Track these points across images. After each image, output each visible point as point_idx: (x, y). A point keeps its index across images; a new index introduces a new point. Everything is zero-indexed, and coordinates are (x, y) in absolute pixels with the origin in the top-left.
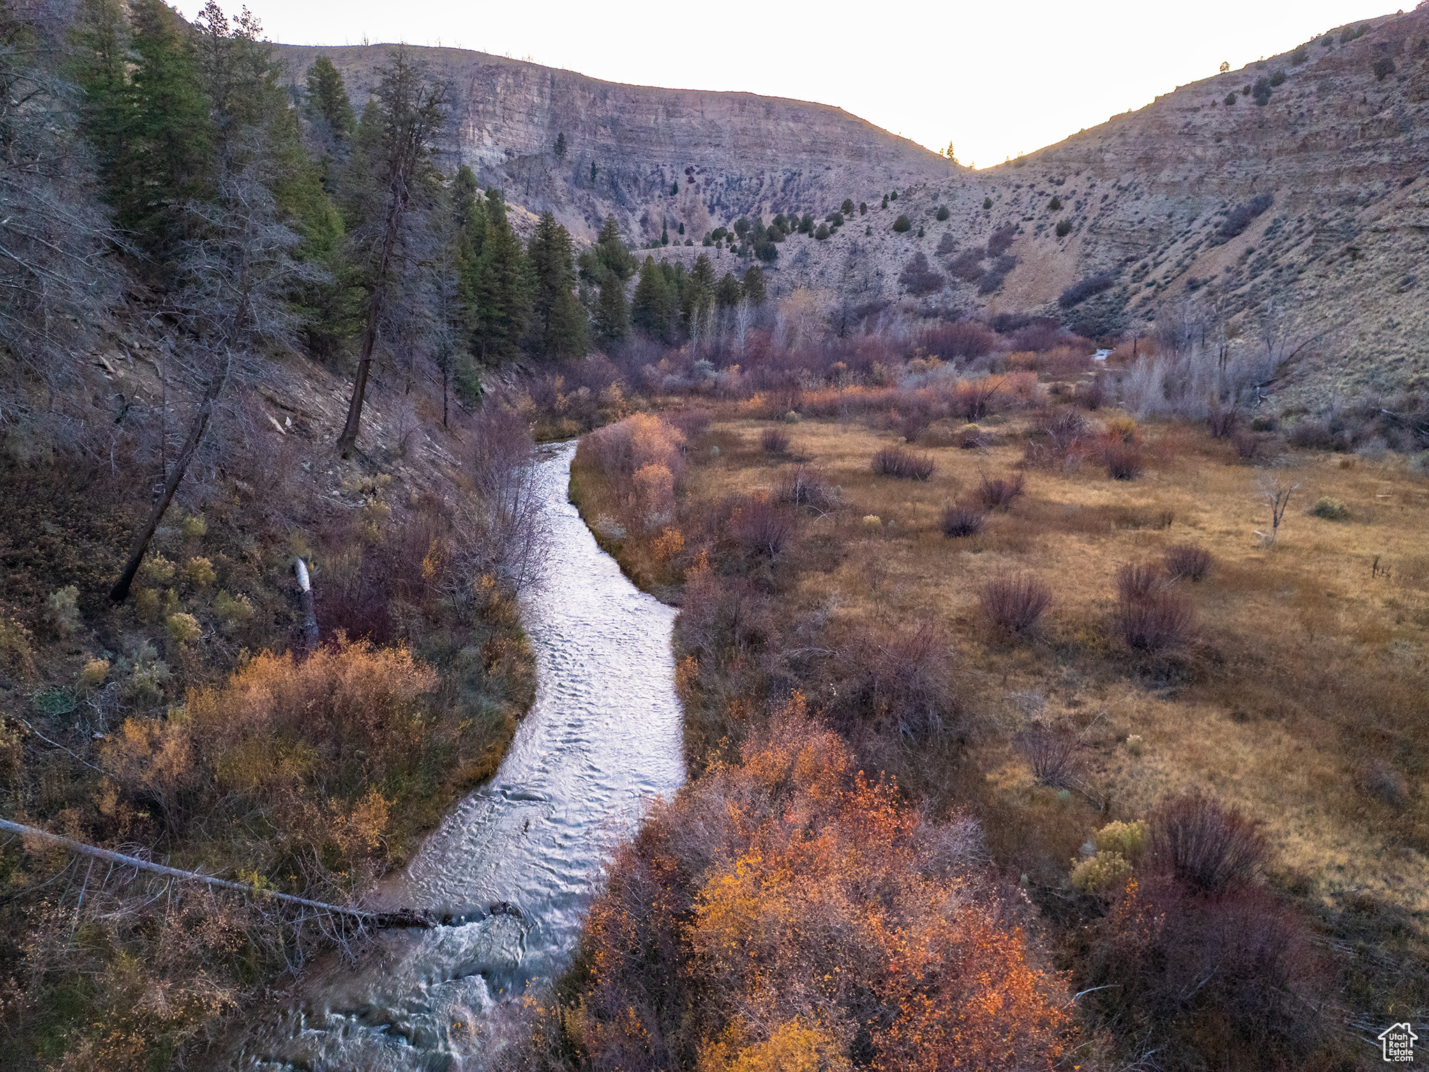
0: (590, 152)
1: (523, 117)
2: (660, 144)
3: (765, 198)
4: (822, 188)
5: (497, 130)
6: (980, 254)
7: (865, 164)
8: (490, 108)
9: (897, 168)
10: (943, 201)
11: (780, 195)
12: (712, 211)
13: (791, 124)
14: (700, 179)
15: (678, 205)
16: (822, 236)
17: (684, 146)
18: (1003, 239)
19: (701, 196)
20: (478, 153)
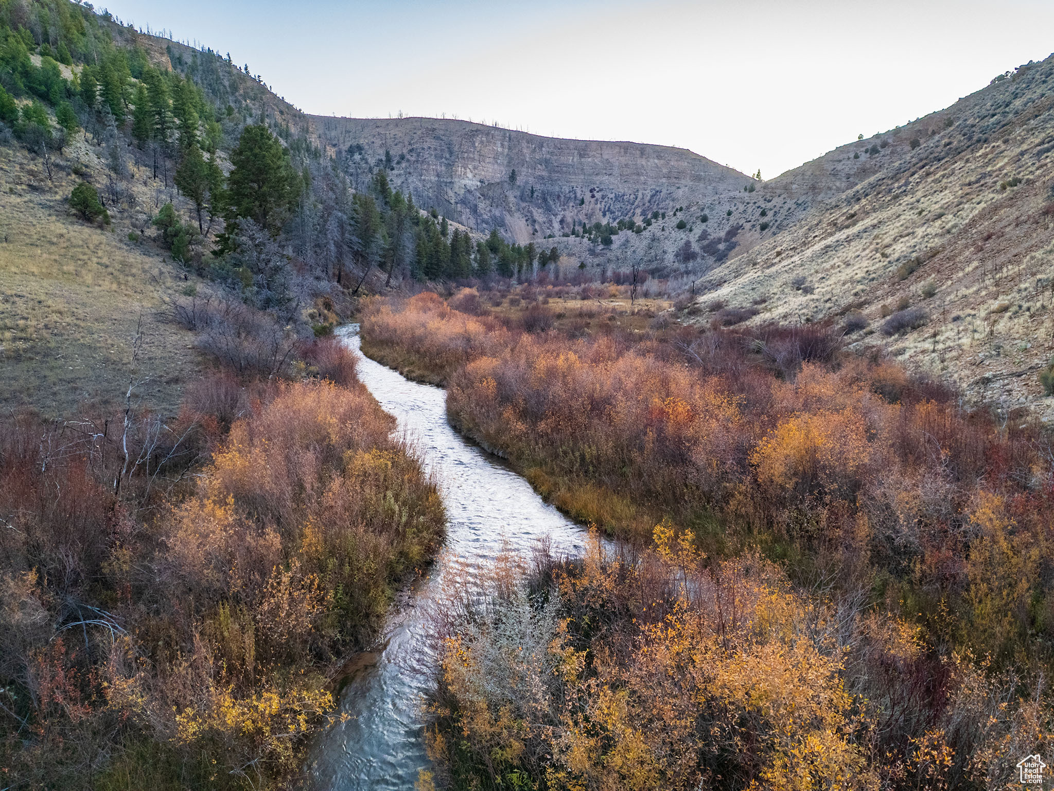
0: (531, 180)
1: (491, 160)
2: (575, 174)
3: (638, 206)
4: (673, 200)
5: (475, 168)
6: (719, 240)
7: (702, 185)
8: (471, 156)
9: (721, 187)
10: (707, 212)
11: (647, 204)
12: (604, 215)
13: (656, 161)
14: (598, 195)
15: (584, 211)
16: (639, 231)
17: (590, 175)
18: (733, 232)
19: (599, 206)
20: (463, 182)
